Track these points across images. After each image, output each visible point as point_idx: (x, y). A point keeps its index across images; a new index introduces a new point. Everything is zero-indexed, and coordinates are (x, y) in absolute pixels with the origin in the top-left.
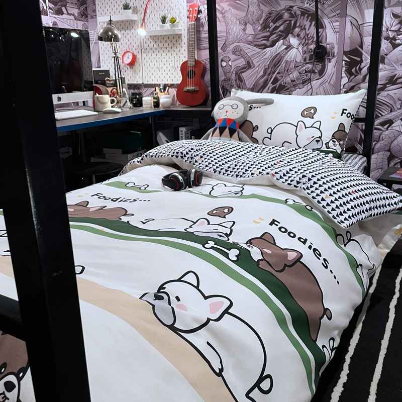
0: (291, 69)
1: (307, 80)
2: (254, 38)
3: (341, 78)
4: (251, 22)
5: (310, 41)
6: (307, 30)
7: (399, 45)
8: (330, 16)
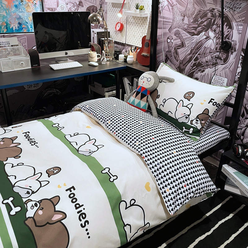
1: (215, 63)
2: (188, 27)
3: (238, 67)
4: (188, 15)
8: (237, 21)
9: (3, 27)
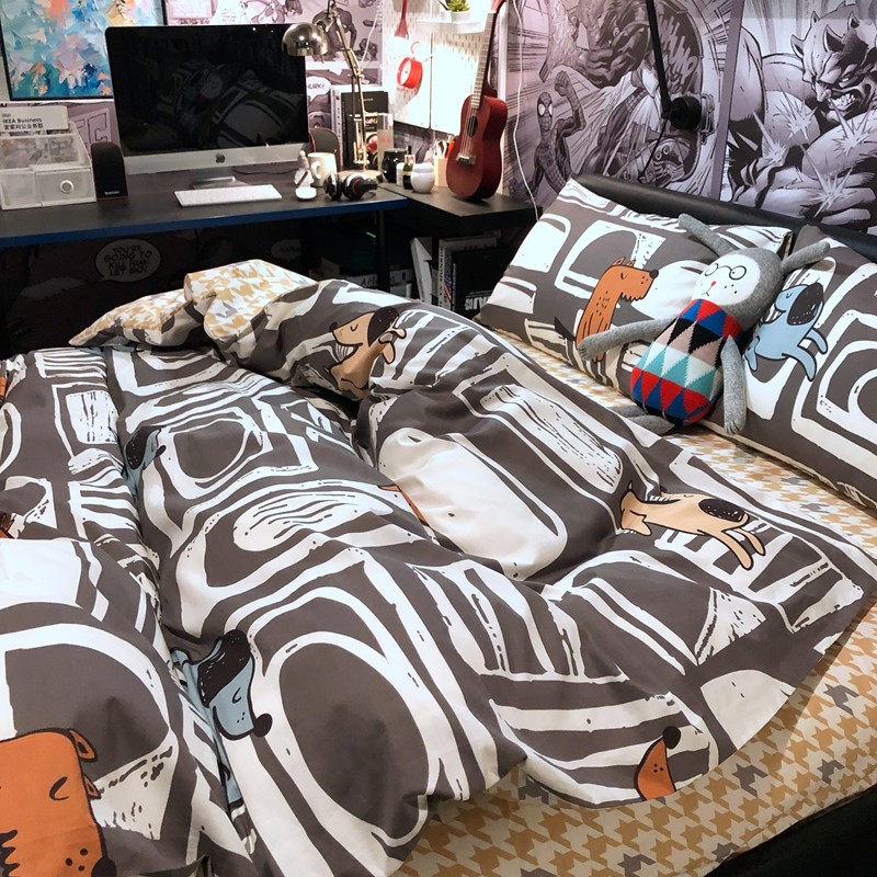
0: (641, 145)
1: (663, 178)
2: (588, 59)
3: (722, 186)
4: (586, 21)
5: (674, 83)
6: (672, 52)
7: (834, 124)
8: (713, 25)
9: (37, 77)
